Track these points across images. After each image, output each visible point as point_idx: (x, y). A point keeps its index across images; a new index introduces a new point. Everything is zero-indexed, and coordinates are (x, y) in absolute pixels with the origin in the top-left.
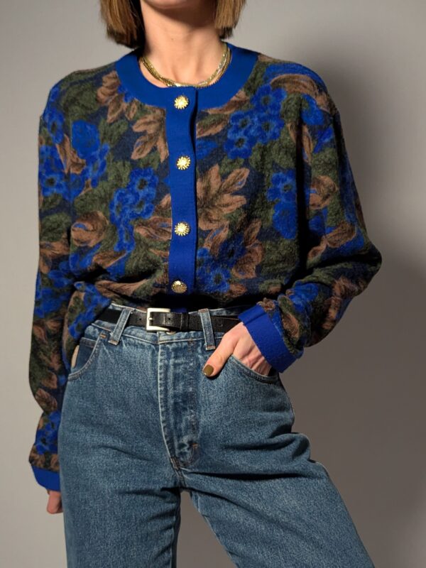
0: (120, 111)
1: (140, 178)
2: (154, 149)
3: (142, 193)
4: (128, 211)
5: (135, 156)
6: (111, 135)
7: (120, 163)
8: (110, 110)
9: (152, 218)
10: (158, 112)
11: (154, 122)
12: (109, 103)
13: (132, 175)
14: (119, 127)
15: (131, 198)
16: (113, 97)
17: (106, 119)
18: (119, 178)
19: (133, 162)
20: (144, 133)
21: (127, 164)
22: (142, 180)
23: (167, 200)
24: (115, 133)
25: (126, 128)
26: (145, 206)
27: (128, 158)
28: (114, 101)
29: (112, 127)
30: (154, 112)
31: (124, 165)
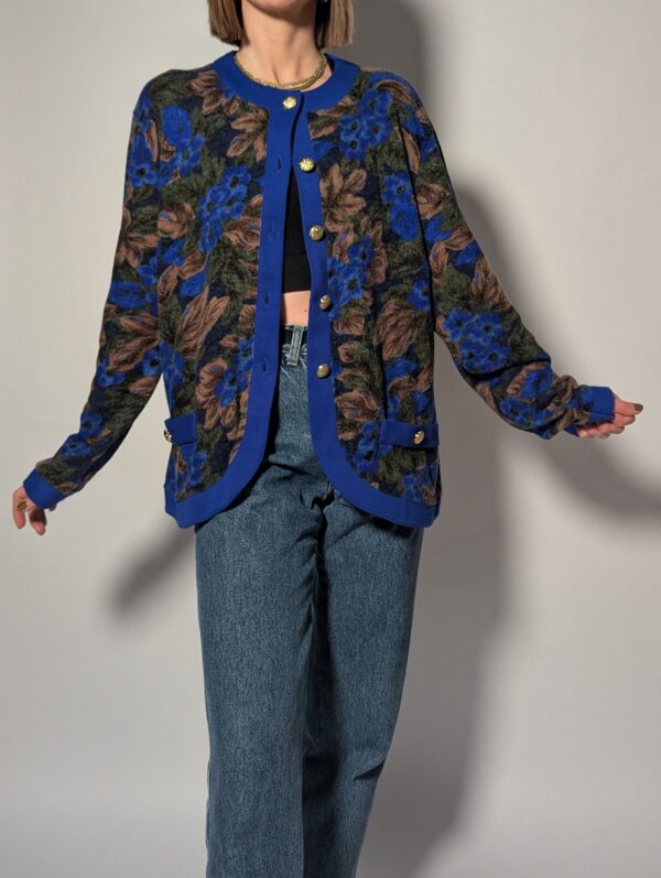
0: (218, 104)
1: (233, 175)
2: (251, 148)
3: (233, 192)
4: (219, 211)
5: (231, 153)
6: (207, 127)
7: (215, 159)
8: (205, 102)
9: (242, 218)
10: (262, 113)
11: (255, 121)
12: (204, 94)
13: (225, 173)
14: (216, 121)
15: (222, 195)
16: (210, 90)
17: (201, 109)
18: (213, 174)
19: (228, 158)
20: (243, 131)
21: (223, 160)
22: (235, 178)
23: (257, 199)
24: (212, 127)
25: (224, 123)
26: (234, 206)
27: (224, 155)
28: (210, 94)
29: (208, 119)
30: (257, 112)
31: (219, 161)
